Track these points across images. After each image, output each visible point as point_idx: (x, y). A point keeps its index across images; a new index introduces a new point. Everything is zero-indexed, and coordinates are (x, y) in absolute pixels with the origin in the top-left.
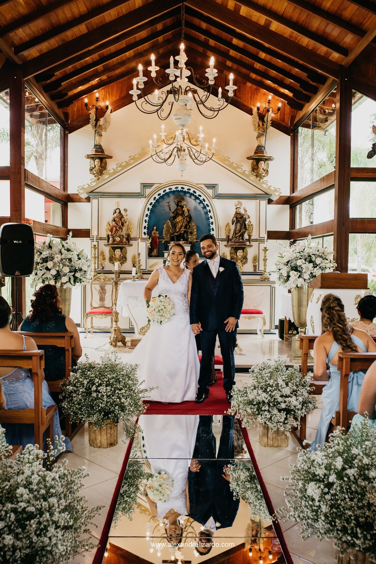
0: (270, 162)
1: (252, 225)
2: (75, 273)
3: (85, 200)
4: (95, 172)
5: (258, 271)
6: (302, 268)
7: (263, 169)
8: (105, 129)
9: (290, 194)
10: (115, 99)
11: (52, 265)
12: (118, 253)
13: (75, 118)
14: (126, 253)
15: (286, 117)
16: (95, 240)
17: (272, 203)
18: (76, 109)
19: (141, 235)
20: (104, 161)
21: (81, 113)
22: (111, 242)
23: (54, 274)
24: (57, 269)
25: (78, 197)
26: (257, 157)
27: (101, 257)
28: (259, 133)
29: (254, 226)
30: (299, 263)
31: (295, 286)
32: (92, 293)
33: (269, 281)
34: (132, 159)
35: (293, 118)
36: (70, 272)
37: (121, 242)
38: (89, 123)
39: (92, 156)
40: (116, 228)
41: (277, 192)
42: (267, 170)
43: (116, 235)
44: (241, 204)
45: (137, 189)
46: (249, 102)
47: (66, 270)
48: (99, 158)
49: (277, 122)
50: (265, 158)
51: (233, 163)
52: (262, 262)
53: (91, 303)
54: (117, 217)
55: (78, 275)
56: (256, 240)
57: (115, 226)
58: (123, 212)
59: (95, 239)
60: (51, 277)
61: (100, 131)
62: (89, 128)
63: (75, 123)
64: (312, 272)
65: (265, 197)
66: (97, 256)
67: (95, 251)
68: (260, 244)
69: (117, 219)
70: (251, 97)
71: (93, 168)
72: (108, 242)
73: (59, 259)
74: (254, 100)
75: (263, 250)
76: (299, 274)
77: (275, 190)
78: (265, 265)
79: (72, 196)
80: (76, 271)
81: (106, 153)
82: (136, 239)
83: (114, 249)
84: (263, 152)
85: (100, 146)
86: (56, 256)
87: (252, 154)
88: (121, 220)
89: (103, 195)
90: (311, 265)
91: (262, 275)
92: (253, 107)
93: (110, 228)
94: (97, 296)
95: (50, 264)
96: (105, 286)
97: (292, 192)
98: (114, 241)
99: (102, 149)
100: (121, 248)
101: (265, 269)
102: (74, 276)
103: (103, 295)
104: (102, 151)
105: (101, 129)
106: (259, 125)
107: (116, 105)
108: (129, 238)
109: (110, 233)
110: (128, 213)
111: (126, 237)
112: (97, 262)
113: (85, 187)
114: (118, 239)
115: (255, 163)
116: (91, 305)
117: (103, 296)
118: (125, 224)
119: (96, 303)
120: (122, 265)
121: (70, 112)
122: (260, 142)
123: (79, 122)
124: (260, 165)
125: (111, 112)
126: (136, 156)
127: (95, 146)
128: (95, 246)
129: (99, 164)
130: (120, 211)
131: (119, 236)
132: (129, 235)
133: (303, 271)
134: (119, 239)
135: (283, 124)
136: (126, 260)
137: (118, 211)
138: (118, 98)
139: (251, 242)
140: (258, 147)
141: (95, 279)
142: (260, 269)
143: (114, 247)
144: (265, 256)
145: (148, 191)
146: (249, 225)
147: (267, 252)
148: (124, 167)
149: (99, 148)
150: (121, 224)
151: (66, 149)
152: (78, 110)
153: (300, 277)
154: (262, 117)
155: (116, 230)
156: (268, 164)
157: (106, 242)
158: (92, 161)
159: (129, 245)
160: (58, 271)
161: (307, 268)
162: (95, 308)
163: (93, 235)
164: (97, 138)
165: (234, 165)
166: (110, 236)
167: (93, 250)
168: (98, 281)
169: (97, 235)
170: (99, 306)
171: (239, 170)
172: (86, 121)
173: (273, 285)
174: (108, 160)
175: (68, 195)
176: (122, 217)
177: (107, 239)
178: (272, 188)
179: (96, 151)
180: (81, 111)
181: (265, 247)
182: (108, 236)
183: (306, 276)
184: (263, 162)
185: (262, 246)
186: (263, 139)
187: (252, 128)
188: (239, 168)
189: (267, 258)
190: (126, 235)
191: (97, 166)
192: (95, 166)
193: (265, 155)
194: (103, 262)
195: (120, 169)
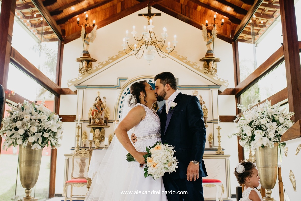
0: (218, 63)
1: (207, 109)
2: (43, 133)
3: (74, 93)
4: (82, 72)
5: (213, 147)
6: (266, 127)
7: (213, 68)
8: (92, 41)
9: (235, 87)
10: (100, 20)
11: (20, 125)
12: (97, 132)
13: (70, 33)
14: (104, 133)
15: (227, 31)
16: (79, 123)
17: (221, 93)
18: (71, 28)
19: (116, 117)
20: (90, 63)
21: (74, 31)
22: (92, 123)
23: (22, 134)
24: (26, 129)
25: (69, 91)
26: (208, 59)
27: (83, 136)
28: (208, 42)
29: (208, 110)
30: (263, 122)
31: (261, 145)
32: (73, 166)
33: (224, 155)
34: (111, 59)
35: (233, 32)
36: (39, 132)
37: (100, 123)
38: (80, 37)
39: (81, 59)
40: (96, 112)
41: (225, 83)
42: (216, 69)
43: (96, 118)
44: (197, 93)
45: (114, 82)
46: (200, 21)
47: (34, 130)
48: (86, 60)
49: (221, 35)
50: (214, 59)
51: (189, 61)
52: (216, 139)
53: (72, 174)
54: (97, 103)
55: (46, 135)
56: (211, 122)
57: (95, 110)
58: (102, 100)
59: (79, 121)
60: (19, 137)
61: (88, 41)
62: (80, 40)
63: (70, 37)
64: (277, 130)
65: (216, 87)
66: (80, 134)
67: (78, 130)
68: (214, 125)
69: (97, 105)
70: (201, 18)
71: (81, 69)
72: (90, 123)
73: (29, 119)
74: (203, 20)
75: (217, 129)
76: (264, 133)
77: (224, 82)
78: (219, 141)
79: (64, 90)
80: (44, 131)
81: (91, 57)
82: (113, 121)
83: (94, 129)
84: (212, 55)
85: (87, 51)
86: (25, 117)
87: (204, 56)
88: (100, 106)
89: (87, 87)
90: (275, 124)
91: (217, 150)
92: (202, 24)
93: (91, 112)
94: (77, 168)
95: (18, 124)
96: (84, 160)
97: (236, 85)
98: (94, 122)
99: (88, 53)
100: (100, 129)
101: (220, 145)
102: (42, 136)
103: (83, 167)
104: (89, 55)
105: (89, 40)
106: (208, 36)
107: (101, 24)
108: (107, 121)
109: (92, 117)
110: (106, 100)
111: (105, 120)
112: (80, 140)
113: (73, 80)
114: (97, 121)
115: (206, 64)
116: (72, 176)
117: (83, 169)
118: (104, 109)
119: (77, 174)
120: (100, 143)
121: (67, 30)
122: (209, 47)
123: (73, 36)
124: (210, 65)
125: (97, 29)
126: (114, 57)
127: (83, 51)
128: (78, 126)
129: (86, 65)
130: (100, 99)
131: (99, 119)
132: (106, 118)
133: (267, 130)
134: (99, 121)
135: (226, 36)
136: (104, 139)
137: (98, 99)
138: (102, 19)
139: (207, 123)
140: (208, 51)
141: (77, 154)
142: (215, 146)
143: (94, 127)
144: (219, 134)
145: (123, 83)
146: (204, 110)
147: (220, 130)
148: (104, 65)
149: (86, 53)
150: (100, 109)
151: (61, 55)
152: (73, 28)
153: (265, 136)
154: (209, 31)
155: (97, 114)
156: (216, 64)
157: (88, 124)
158: (81, 63)
159: (107, 126)
160: (26, 131)
161: (272, 127)
162: (75, 178)
163: (77, 118)
164: (85, 45)
165: (191, 63)
166: (92, 119)
167: (77, 129)
168: (80, 155)
169: (81, 118)
170: (79, 177)
171: (195, 67)
172: (79, 36)
173: (227, 158)
174: (93, 63)
175: (61, 89)
176: (102, 103)
177: (89, 121)
178: (221, 80)
179: (84, 55)
180: (75, 29)
181: (219, 126)
182: (90, 119)
183: (272, 135)
184: (213, 62)
185: (216, 126)
186: (212, 45)
187: (203, 39)
188: (195, 65)
189: (220, 135)
190: (104, 118)
191: (84, 67)
192: (83, 67)
193: (214, 57)
194: (85, 140)
195: (101, 66)
